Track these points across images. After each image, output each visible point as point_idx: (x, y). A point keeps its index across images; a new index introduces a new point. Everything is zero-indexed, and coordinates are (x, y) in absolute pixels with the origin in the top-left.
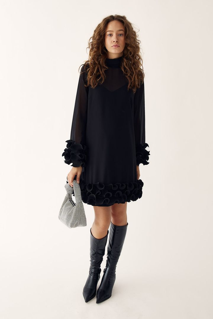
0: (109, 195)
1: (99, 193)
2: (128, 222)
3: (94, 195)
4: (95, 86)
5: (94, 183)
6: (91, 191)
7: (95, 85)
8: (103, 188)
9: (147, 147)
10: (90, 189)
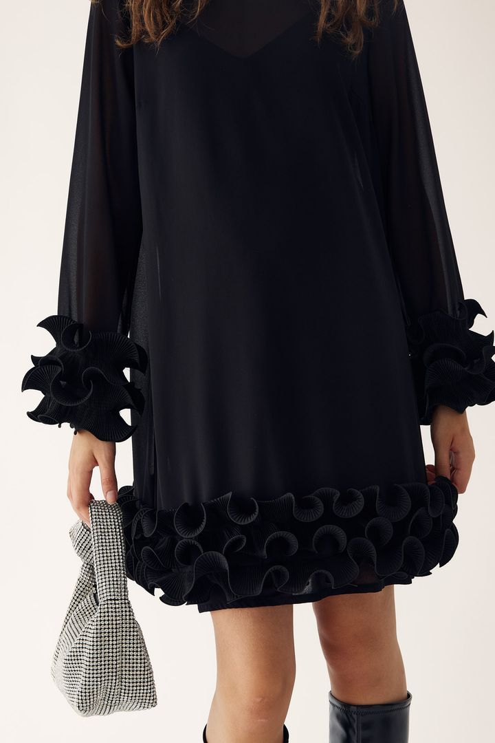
0: (283, 543)
1: (239, 541)
2: (410, 688)
3: (220, 554)
4: (165, 32)
5: (205, 495)
6: (200, 538)
7: (165, 25)
8: (254, 517)
9: (479, 316)
10: (191, 524)
